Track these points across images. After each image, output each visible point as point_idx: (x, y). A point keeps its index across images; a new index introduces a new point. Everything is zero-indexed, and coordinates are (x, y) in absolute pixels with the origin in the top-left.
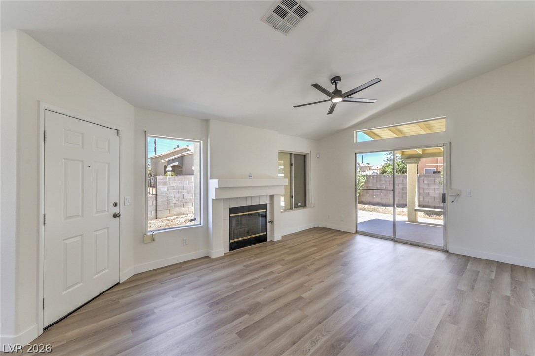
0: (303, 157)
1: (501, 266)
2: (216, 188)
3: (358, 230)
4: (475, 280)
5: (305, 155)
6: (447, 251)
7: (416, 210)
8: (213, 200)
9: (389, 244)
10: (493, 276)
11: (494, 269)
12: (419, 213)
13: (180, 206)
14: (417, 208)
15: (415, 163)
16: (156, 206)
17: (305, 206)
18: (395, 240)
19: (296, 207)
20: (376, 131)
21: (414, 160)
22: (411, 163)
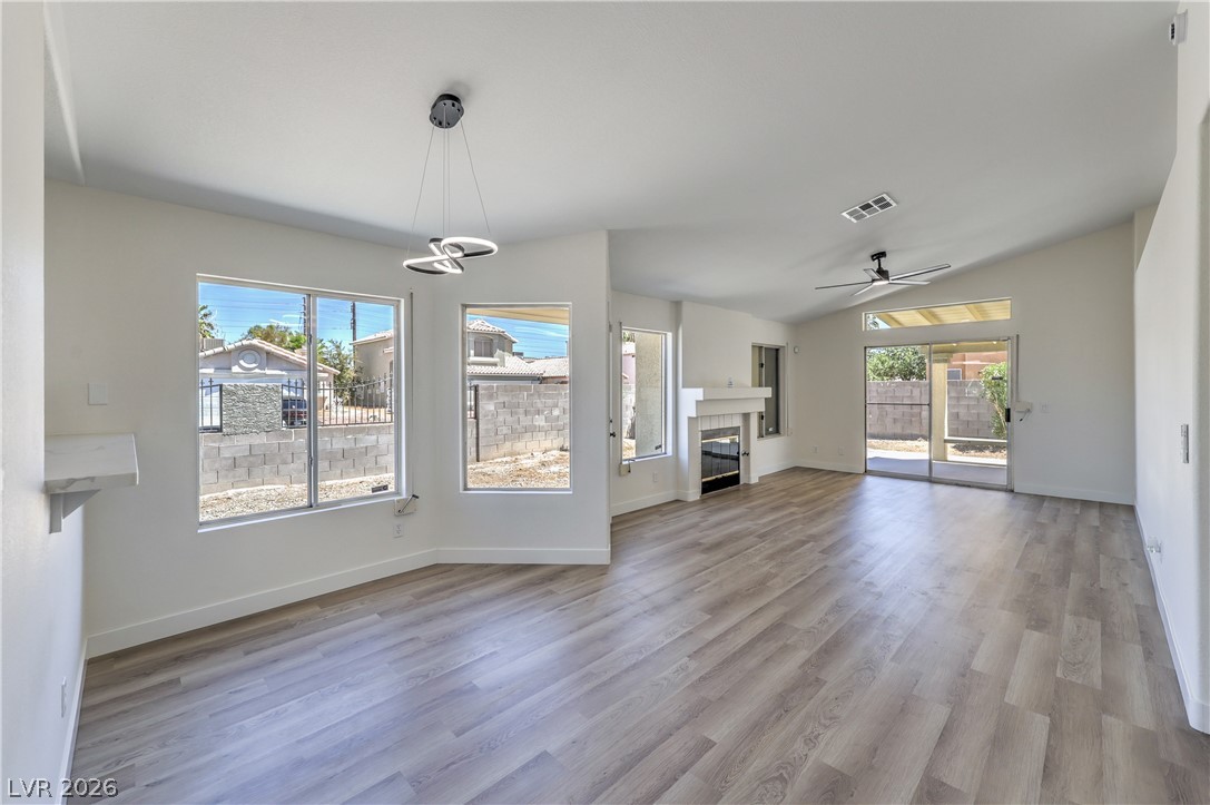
0: (775, 353)
1: (1086, 504)
2: (697, 402)
3: (868, 468)
4: (1056, 516)
5: (777, 350)
6: (1012, 491)
7: (946, 441)
8: (690, 418)
9: (925, 485)
10: (1078, 512)
11: (1078, 507)
12: (949, 445)
13: (514, 439)
14: (946, 437)
15: (945, 361)
16: (477, 438)
17: (777, 431)
18: (931, 480)
19: (768, 433)
20: (895, 315)
21: (944, 356)
22: (938, 361)
